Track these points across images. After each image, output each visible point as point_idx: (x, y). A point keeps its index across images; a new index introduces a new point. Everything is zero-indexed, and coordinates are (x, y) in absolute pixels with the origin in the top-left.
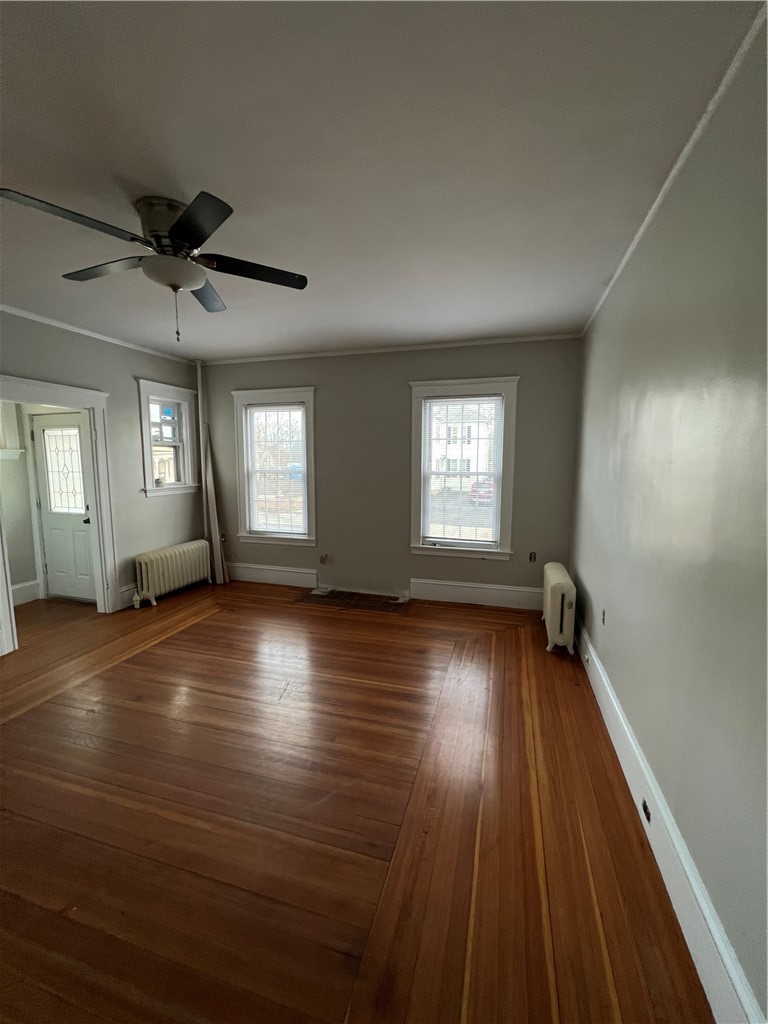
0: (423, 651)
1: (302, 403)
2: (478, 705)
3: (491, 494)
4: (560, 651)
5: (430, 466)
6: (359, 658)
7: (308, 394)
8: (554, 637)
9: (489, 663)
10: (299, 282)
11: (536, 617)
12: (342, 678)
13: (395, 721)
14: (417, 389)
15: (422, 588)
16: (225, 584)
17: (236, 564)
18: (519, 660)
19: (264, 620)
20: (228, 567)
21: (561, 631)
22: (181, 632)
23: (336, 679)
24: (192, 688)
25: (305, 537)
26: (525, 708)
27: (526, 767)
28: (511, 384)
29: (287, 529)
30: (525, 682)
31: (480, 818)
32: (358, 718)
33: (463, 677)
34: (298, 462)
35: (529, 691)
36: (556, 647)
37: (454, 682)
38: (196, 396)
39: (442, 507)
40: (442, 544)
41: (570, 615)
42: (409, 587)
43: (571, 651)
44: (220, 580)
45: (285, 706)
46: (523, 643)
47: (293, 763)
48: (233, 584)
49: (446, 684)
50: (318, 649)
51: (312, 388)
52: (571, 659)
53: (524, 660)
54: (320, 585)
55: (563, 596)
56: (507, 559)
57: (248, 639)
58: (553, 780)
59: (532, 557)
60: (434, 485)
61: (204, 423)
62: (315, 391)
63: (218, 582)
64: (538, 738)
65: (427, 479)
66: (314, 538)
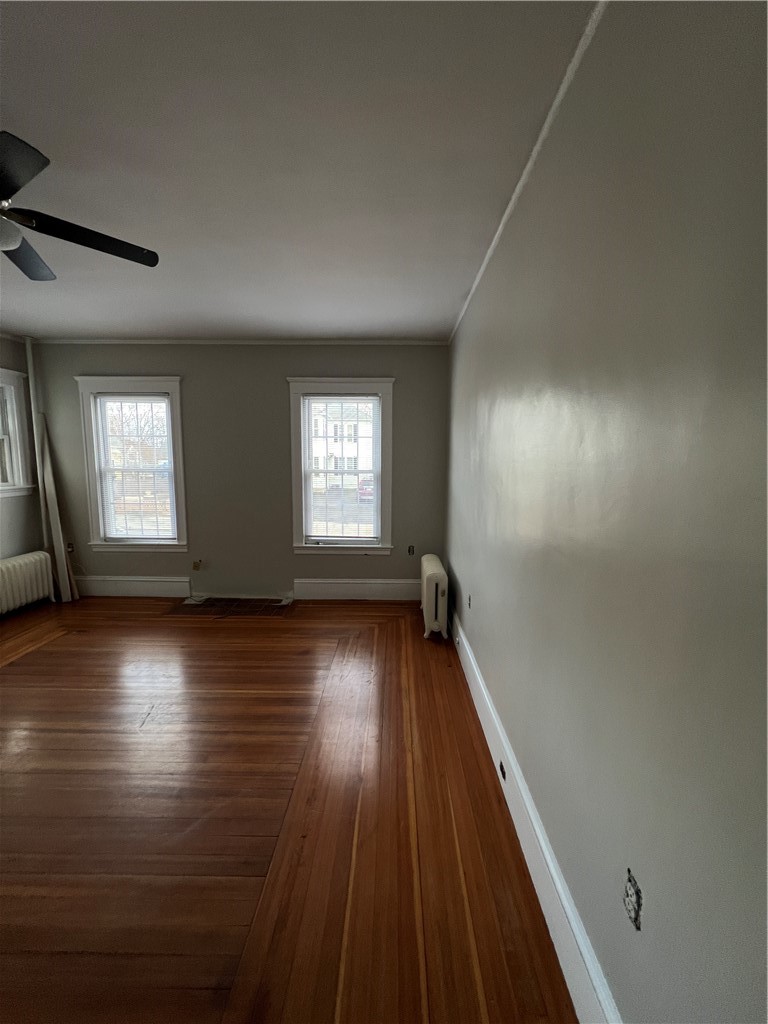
0: (307, 652)
1: (166, 394)
2: (360, 700)
3: (372, 491)
4: (435, 636)
5: (310, 464)
6: (236, 667)
7: (173, 383)
8: (431, 624)
9: (371, 656)
10: (149, 258)
11: (415, 607)
12: (220, 691)
13: (276, 728)
14: (296, 385)
15: (305, 588)
16: (73, 603)
17: (89, 578)
18: (399, 649)
19: (127, 638)
20: (77, 581)
21: (436, 618)
22: (11, 664)
23: (211, 694)
24: (30, 729)
25: (175, 542)
26: (404, 693)
27: (403, 750)
28: (387, 385)
29: (153, 534)
30: (404, 670)
31: (358, 810)
32: (235, 732)
33: (346, 673)
34: (164, 460)
35: (407, 680)
36: (432, 633)
37: (337, 679)
38: (26, 380)
39: (324, 505)
40: (325, 542)
41: (443, 602)
42: (292, 589)
43: (445, 635)
44: (66, 596)
45: (146, 732)
46: (403, 632)
47: (157, 793)
48: (84, 601)
49: (328, 682)
50: (189, 663)
51: (178, 378)
52: (445, 643)
53: (404, 648)
54: (194, 594)
55: (437, 585)
56: (388, 553)
57: (102, 662)
58: (427, 759)
59: (411, 550)
60: (317, 484)
61: (38, 412)
62: (181, 382)
63: (65, 599)
64: (415, 722)
65: (308, 477)
66: (185, 543)
